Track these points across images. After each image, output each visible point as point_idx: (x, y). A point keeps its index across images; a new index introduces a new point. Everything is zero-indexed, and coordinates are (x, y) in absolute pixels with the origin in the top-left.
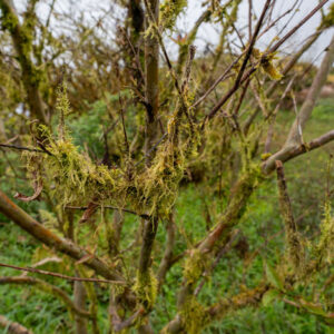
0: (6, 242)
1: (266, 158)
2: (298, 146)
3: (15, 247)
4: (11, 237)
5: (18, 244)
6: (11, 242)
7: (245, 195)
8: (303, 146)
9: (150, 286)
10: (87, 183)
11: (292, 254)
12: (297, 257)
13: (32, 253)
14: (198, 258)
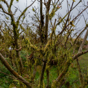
0: (2, 83)
1: (73, 56)
2: (81, 53)
3: (4, 84)
4: (4, 81)
5: (5, 83)
6: (3, 83)
7: (68, 65)
8: (82, 53)
9: (43, 85)
10: (31, 48)
11: (80, 79)
12: (82, 80)
13: (9, 86)
14: (56, 83)
